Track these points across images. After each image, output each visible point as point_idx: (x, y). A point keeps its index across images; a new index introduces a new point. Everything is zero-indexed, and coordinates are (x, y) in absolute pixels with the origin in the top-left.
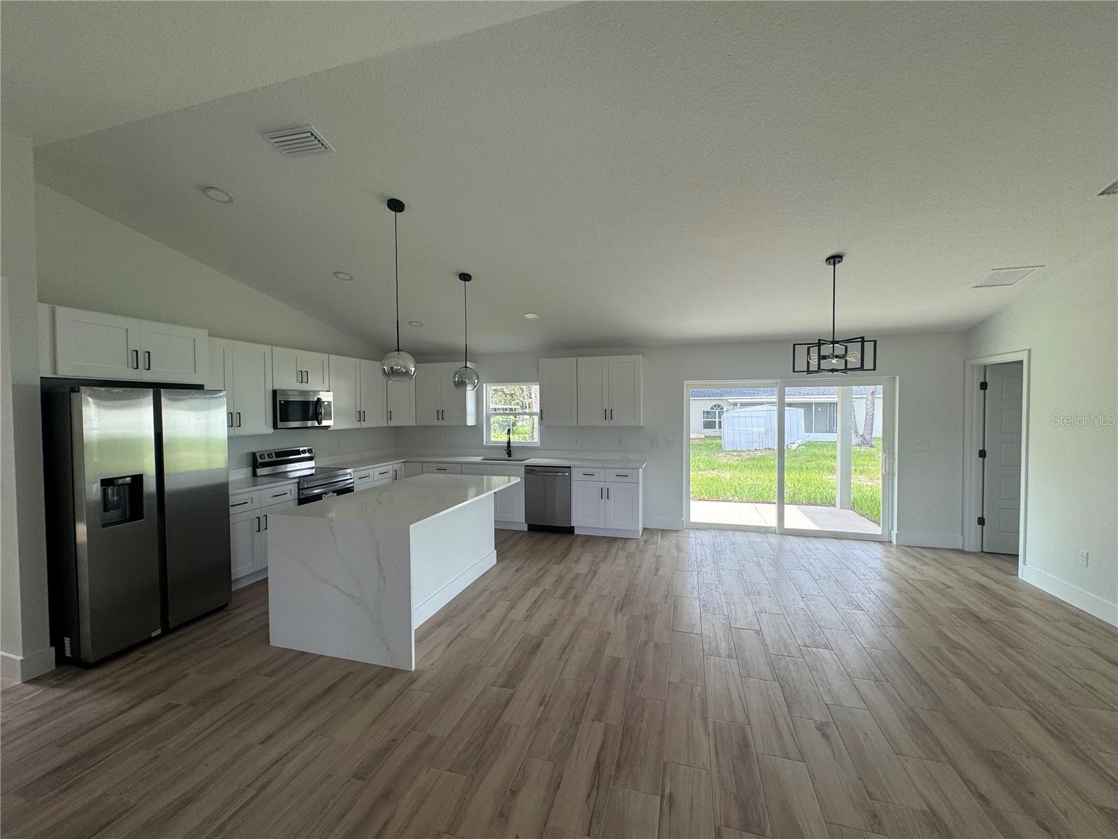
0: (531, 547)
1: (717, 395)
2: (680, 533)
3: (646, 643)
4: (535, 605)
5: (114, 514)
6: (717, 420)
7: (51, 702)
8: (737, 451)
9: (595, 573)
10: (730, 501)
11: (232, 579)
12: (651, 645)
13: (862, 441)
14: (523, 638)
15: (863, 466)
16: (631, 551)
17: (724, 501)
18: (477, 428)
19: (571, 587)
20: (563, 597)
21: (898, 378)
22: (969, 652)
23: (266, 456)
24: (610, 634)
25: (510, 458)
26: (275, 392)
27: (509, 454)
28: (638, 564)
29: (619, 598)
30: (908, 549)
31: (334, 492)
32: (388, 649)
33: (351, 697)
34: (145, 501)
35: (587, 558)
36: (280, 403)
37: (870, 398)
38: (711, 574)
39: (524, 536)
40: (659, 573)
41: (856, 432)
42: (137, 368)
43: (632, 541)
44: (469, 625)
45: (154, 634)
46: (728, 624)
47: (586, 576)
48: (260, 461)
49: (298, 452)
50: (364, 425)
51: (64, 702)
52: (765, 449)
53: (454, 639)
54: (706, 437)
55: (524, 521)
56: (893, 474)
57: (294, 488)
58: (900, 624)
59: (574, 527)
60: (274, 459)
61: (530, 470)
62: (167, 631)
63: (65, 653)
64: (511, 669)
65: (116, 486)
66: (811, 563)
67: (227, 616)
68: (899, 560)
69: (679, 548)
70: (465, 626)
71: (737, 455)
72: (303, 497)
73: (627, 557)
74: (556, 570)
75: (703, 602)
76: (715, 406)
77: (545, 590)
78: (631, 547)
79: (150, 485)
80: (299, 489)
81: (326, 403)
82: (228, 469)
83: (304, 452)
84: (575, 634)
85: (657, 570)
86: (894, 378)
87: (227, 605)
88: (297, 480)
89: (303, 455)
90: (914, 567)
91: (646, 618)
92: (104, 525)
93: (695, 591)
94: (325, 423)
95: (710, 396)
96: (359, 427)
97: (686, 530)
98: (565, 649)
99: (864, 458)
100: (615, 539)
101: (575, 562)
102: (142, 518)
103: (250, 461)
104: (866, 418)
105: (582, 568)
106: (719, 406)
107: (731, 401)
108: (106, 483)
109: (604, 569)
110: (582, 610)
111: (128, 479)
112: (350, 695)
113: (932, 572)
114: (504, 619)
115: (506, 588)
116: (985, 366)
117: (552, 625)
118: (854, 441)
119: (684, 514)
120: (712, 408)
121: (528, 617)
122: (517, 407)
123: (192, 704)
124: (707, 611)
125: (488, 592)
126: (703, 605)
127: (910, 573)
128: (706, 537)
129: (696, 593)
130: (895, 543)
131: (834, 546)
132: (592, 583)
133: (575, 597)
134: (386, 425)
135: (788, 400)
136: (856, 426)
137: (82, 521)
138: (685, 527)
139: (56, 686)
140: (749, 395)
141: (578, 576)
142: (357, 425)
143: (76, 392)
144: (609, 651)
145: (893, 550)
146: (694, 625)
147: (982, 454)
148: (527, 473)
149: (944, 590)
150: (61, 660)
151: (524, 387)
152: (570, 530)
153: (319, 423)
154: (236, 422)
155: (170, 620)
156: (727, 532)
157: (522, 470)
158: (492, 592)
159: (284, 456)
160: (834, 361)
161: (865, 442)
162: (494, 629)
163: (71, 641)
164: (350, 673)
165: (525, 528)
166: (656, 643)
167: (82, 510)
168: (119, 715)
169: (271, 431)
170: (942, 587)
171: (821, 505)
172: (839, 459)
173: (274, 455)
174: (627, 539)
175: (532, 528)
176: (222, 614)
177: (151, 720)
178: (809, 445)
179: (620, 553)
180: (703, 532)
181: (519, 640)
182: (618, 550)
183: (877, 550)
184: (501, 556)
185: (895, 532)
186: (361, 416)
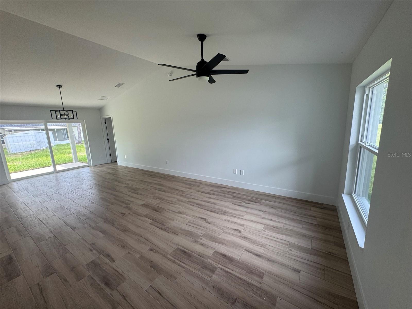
2: (8, 185)
3: (16, 210)
8: (20, 153)
13: (78, 142)
15: (80, 150)
21: (85, 121)
22: (108, 178)
30: (95, 166)
37: (78, 126)
38: (33, 189)
41: (76, 139)
46: (47, 196)
52: (36, 150)
56: (88, 148)
58: (95, 179)
66: (69, 176)
68: (94, 169)
69: (11, 188)
71: (20, 154)
85: (5, 196)
86: (84, 121)
90: (97, 169)
91: (11, 206)
93: (28, 194)
97: (10, 183)
99: (80, 147)
104: (78, 134)
107: (5, 129)
113: (101, 169)
116: (105, 118)
118: (76, 142)
119: (8, 177)
124: (37, 196)
126: (35, 196)
127: (96, 170)
129: (30, 195)
130: (92, 166)
131: (75, 171)
135: (49, 128)
136: (75, 137)
138: (10, 181)
140: (18, 126)
145: (92, 167)
147: (108, 139)
149: (104, 171)
160: (65, 116)
161: (79, 142)
170: (103, 170)
171: (68, 163)
172: (71, 148)
178: (57, 146)
183: (88, 168)
185: (91, 163)
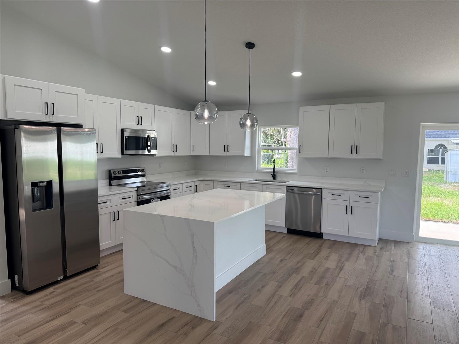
0: (290, 245)
1: (442, 136)
2: (411, 245)
3: (386, 325)
4: (297, 287)
5: (38, 204)
6: (440, 157)
7: (12, 310)
9: (341, 269)
10: (453, 223)
11: (100, 250)
12: (390, 326)
14: (289, 309)
16: (370, 255)
17: (448, 222)
18: (251, 158)
19: (323, 277)
20: (318, 283)
23: (117, 173)
24: (356, 314)
25: (274, 180)
26: (122, 131)
27: (274, 177)
28: (376, 265)
29: (361, 289)
31: (158, 198)
32: (198, 305)
33: (176, 333)
34: (54, 197)
35: (334, 257)
36: (126, 138)
38: (439, 278)
39: (284, 237)
40: (394, 274)
42: (47, 114)
43: (371, 247)
44: (250, 295)
45: (59, 279)
46: (456, 319)
47: (335, 270)
48: (113, 175)
49: (136, 171)
50: (177, 154)
51: (18, 311)
53: (241, 304)
54: (429, 170)
55: (285, 226)
57: (135, 194)
59: (323, 233)
60: (122, 175)
61: (290, 189)
62: (66, 278)
63: (15, 284)
64: (282, 329)
65: (38, 187)
67: (97, 272)
69: (410, 256)
70: (247, 295)
72: (140, 200)
73: (366, 259)
74: (310, 264)
75: (433, 300)
76: (439, 145)
77: (303, 277)
78: (370, 252)
79: (56, 188)
80: (137, 195)
81: (153, 139)
82: (96, 180)
83: (139, 171)
84: (329, 311)
85: (392, 271)
87: (97, 265)
88: (136, 189)
89: (138, 173)
91: (385, 306)
92: (34, 210)
93: (425, 290)
94: (153, 152)
95: (435, 137)
96: (173, 155)
97: (416, 243)
98: (322, 320)
100: (356, 245)
101: (325, 259)
102: (52, 207)
103: (108, 176)
105: (331, 263)
106: (443, 145)
107: (453, 141)
108: (34, 185)
109: (348, 266)
110: (333, 294)
111: (45, 183)
112: (175, 332)
114: (274, 294)
115: (274, 272)
117: (310, 303)
119: (414, 230)
120: (436, 147)
121: (292, 294)
122: (274, 144)
123: (84, 323)
124: (436, 307)
125: (262, 274)
126: (433, 302)
128: (434, 249)
129: (427, 292)
132: (340, 276)
133: (327, 284)
134: (190, 154)
137: (22, 207)
138: (414, 240)
139: (12, 302)
141: (328, 269)
142: (172, 154)
143: (17, 128)
144: (356, 327)
146: (426, 316)
148: (288, 191)
150: (13, 287)
151: (281, 129)
152: (319, 236)
153: (149, 152)
154: (100, 150)
155: (68, 271)
156: (452, 248)
157: (284, 189)
158: (265, 274)
159: (126, 174)
162: (268, 300)
163: (18, 277)
164: (174, 317)
165: (285, 231)
166: (394, 326)
167: (22, 201)
168: (46, 323)
169: (120, 156)
173: (121, 172)
174: (365, 246)
175: (291, 231)
176: (95, 271)
177: (62, 328)
179: (361, 255)
180: (430, 245)
181: (287, 310)
182: (359, 253)
184: (269, 249)
186: (175, 148)
